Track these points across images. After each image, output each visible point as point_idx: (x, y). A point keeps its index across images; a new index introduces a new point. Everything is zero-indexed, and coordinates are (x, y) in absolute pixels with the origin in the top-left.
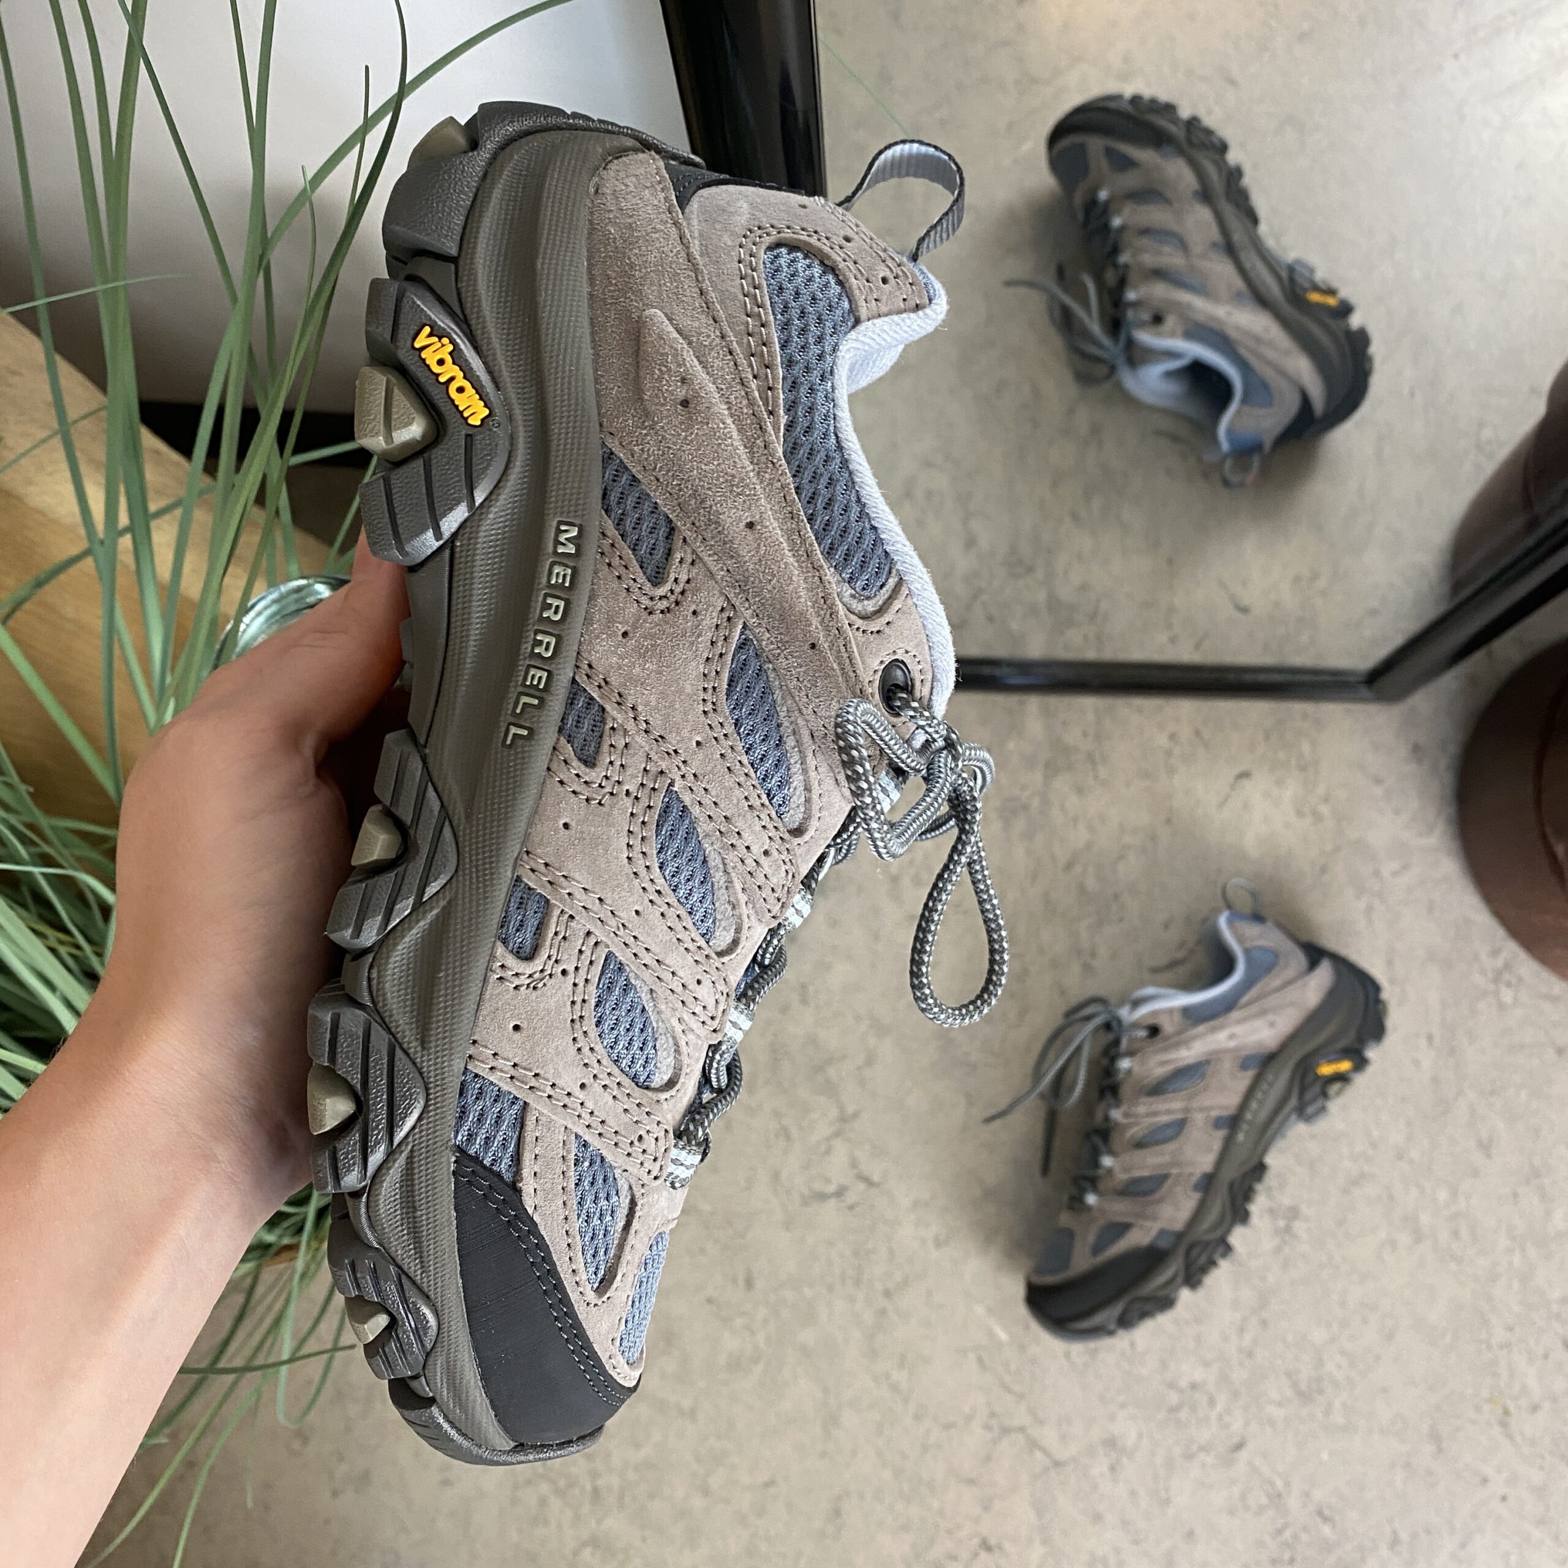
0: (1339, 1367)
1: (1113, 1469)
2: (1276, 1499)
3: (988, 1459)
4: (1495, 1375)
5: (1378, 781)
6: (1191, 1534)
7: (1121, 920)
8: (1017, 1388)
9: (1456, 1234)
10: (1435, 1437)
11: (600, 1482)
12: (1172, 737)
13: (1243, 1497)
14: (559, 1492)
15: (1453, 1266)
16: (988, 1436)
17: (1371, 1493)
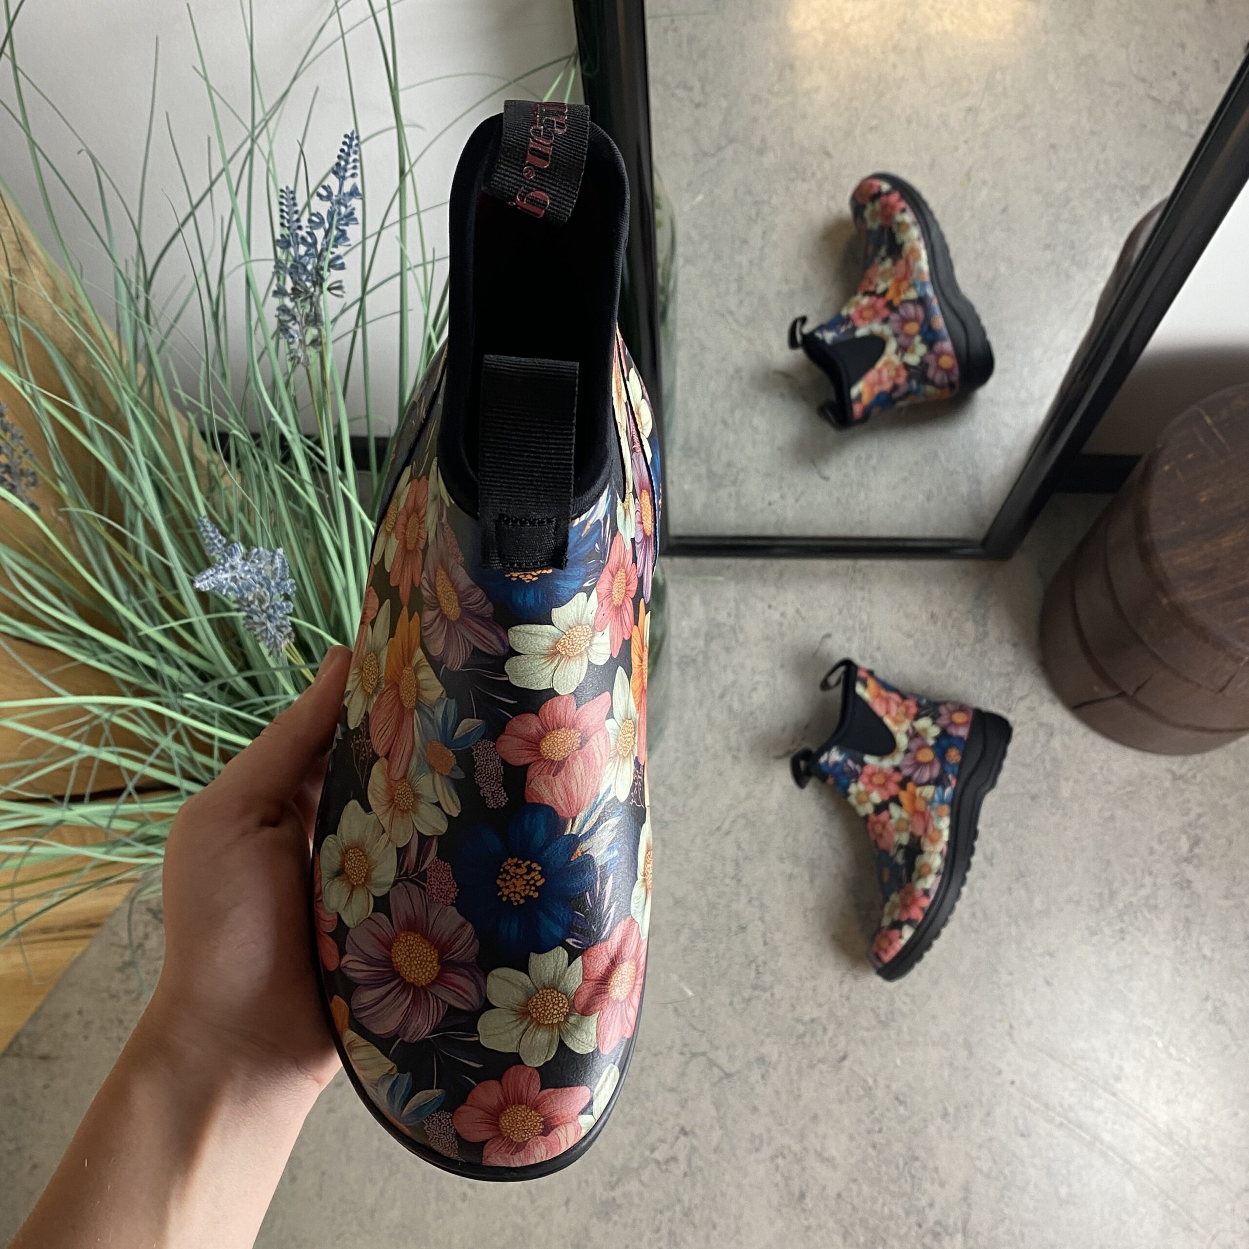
0: (904, 1003)
1: (763, 1077)
2: (868, 1090)
3: (683, 1074)
4: (1003, 1004)
5: (910, 636)
6: (815, 1117)
8: (699, 1027)
9: (974, 915)
10: (967, 1045)
12: (783, 614)
13: (848, 1091)
16: (682, 1059)
17: (929, 1084)
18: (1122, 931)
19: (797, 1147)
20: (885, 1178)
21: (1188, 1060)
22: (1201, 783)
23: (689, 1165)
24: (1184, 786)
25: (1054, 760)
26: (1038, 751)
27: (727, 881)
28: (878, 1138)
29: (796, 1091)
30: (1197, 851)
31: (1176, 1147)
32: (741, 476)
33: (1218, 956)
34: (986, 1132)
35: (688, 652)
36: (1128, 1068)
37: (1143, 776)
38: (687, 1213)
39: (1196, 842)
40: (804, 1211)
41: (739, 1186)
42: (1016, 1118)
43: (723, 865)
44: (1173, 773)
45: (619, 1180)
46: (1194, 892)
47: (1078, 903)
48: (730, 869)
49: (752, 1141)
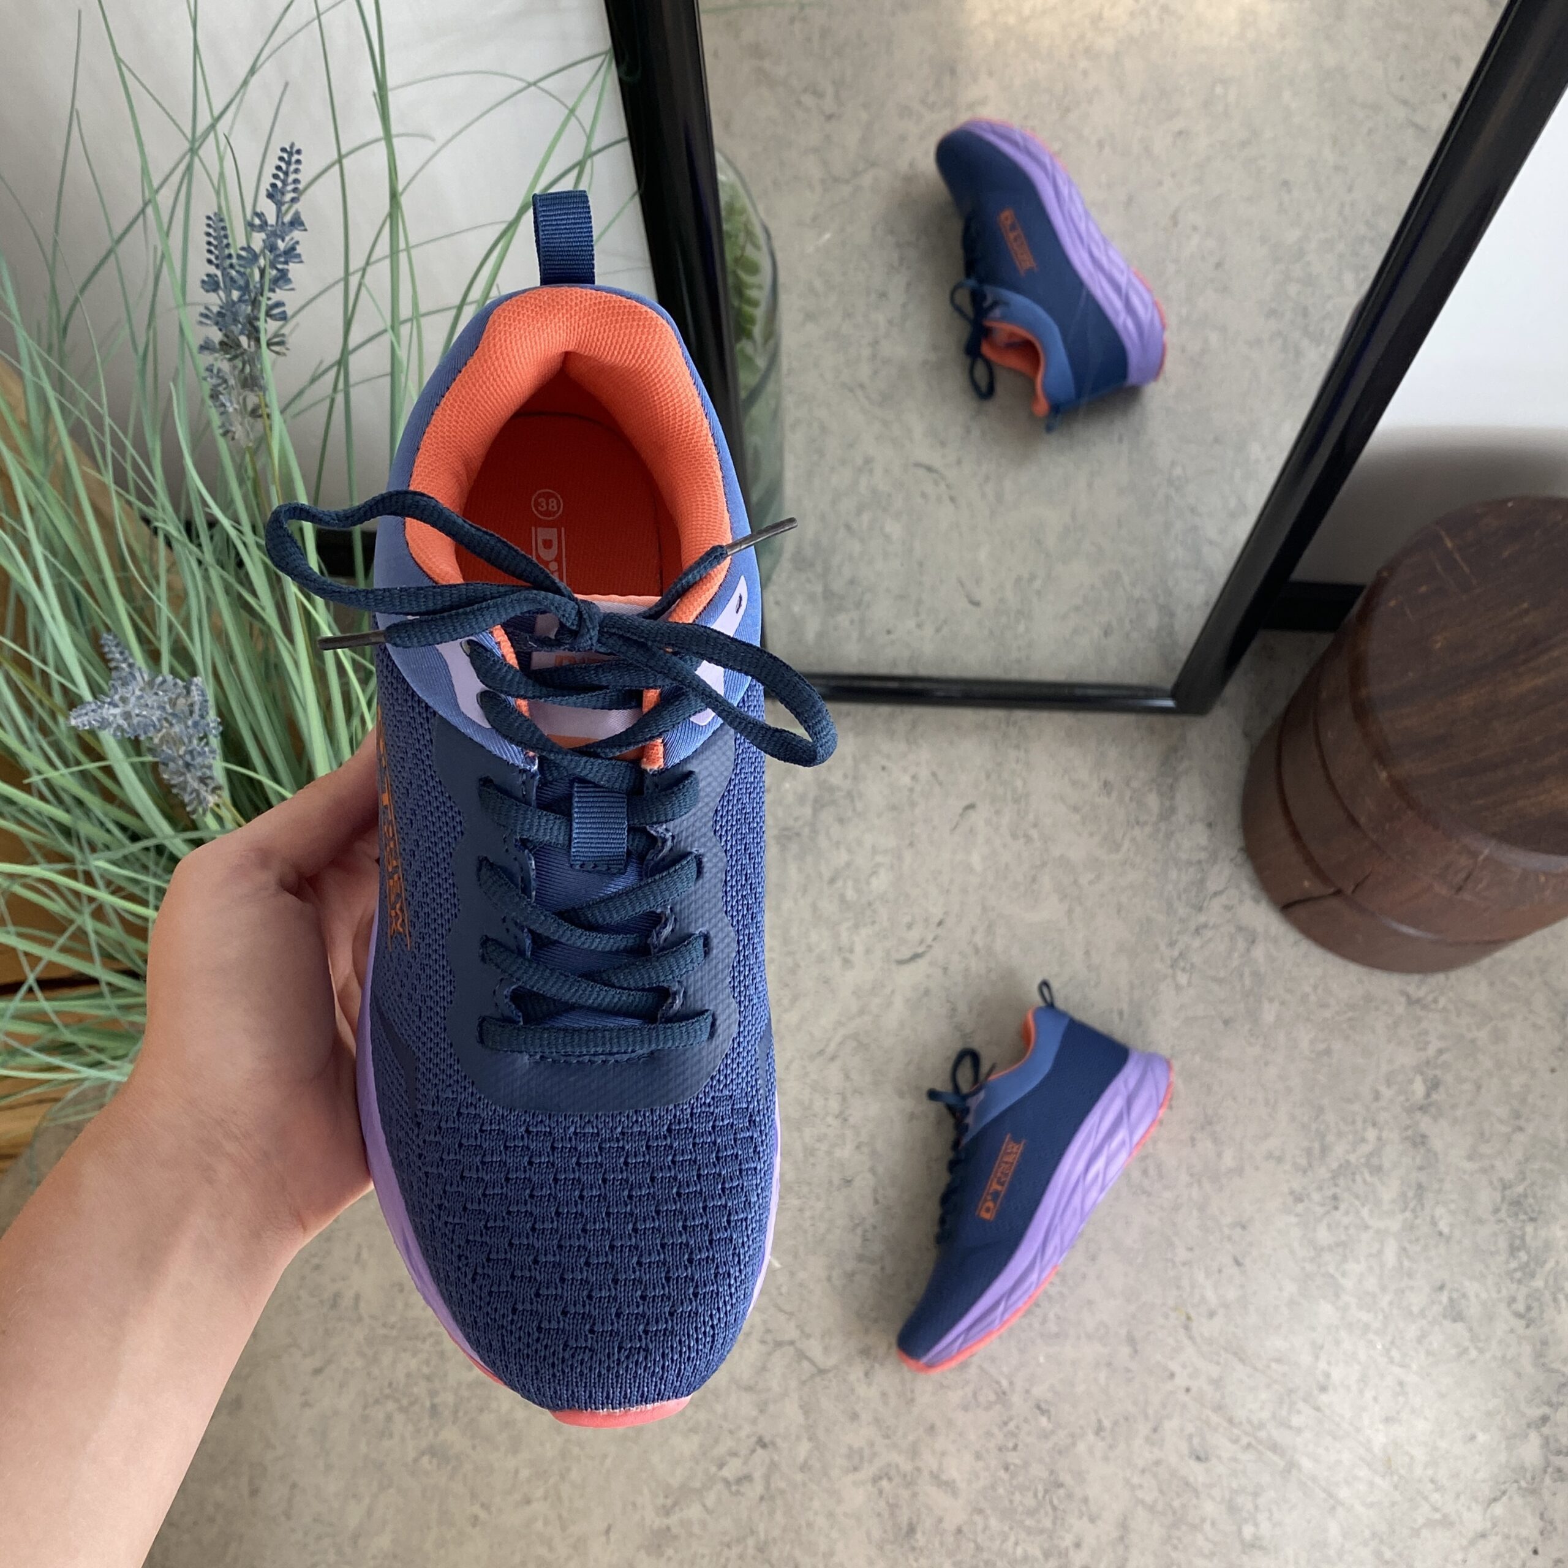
1: (867, 1374)
2: (1002, 1396)
3: (764, 1368)
4: (1179, 1287)
5: (1076, 809)
6: (932, 1429)
7: (873, 923)
8: (787, 1308)
9: (1145, 1172)
10: (1131, 1341)
11: (437, 1400)
12: (914, 778)
13: (975, 1395)
14: (402, 1409)
15: (1144, 1199)
16: (763, 1349)
17: (1080, 1389)
18: (1335, 1197)
19: (907, 1466)
20: (1020, 1508)
21: (1414, 1367)
22: (1445, 1009)
23: (767, 1487)
24: (1422, 1013)
25: (1256, 974)
26: (1235, 962)
27: (830, 1120)
28: (1014, 1458)
29: (909, 1394)
30: (1435, 1096)
31: (1396, 1478)
32: (867, 597)
33: (1457, 1233)
34: (1151, 1452)
35: (791, 823)
36: (1337, 1374)
37: (1368, 998)
38: (761, 1549)
39: (1434, 1085)
40: (913, 1549)
41: (831, 1515)
42: (1190, 1437)
43: (826, 1099)
44: (1408, 996)
45: (675, 1504)
46: (1429, 1151)
47: (1280, 1160)
48: (834, 1105)
49: (849, 1457)
